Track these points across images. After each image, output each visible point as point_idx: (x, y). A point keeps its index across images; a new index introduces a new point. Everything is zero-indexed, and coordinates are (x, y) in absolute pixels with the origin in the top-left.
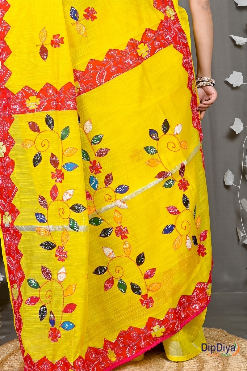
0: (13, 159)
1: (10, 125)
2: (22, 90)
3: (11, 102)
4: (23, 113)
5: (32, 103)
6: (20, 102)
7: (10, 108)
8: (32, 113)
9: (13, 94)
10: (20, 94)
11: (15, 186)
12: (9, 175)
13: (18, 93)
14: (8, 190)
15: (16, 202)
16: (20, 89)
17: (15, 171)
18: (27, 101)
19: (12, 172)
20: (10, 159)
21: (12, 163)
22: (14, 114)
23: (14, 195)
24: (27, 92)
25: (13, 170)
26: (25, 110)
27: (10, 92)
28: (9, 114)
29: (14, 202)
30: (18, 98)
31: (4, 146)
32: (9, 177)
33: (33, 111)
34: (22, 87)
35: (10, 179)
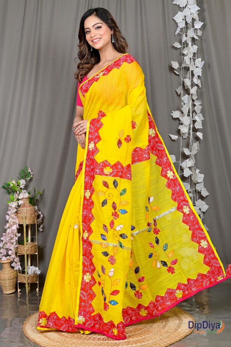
0: (93, 201)
1: (93, 180)
2: (103, 162)
3: (95, 167)
4: (101, 175)
5: (108, 170)
6: (100, 168)
7: (94, 171)
8: (105, 176)
9: (97, 163)
10: (101, 164)
11: (93, 216)
12: (91, 209)
13: (100, 163)
14: (89, 218)
15: (93, 225)
16: (102, 161)
17: (94, 207)
18: (105, 169)
19: (93, 208)
20: (92, 200)
21: (92, 203)
22: (96, 174)
23: (92, 221)
24: (105, 164)
25: (93, 207)
26: (102, 173)
27: (96, 161)
28: (93, 174)
29: (91, 225)
30: (100, 166)
31: (90, 192)
32: (91, 211)
33: (107, 175)
34: (103, 160)
35: (91, 212)
